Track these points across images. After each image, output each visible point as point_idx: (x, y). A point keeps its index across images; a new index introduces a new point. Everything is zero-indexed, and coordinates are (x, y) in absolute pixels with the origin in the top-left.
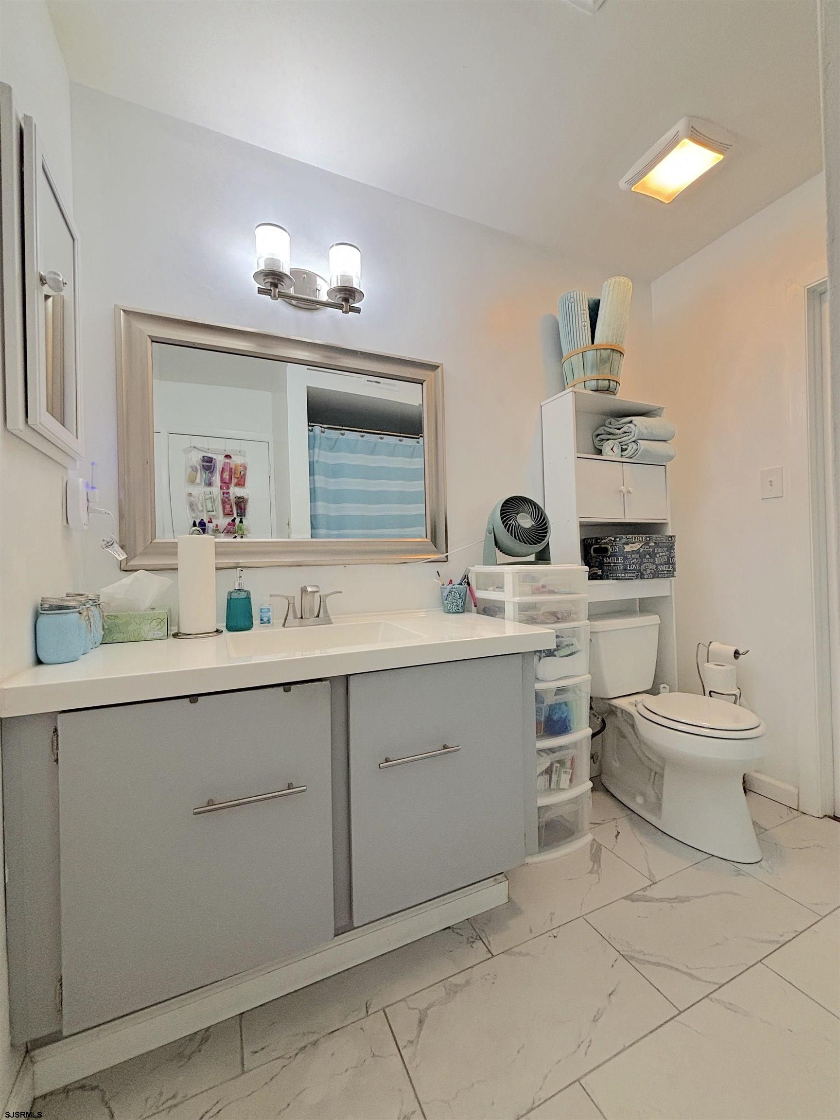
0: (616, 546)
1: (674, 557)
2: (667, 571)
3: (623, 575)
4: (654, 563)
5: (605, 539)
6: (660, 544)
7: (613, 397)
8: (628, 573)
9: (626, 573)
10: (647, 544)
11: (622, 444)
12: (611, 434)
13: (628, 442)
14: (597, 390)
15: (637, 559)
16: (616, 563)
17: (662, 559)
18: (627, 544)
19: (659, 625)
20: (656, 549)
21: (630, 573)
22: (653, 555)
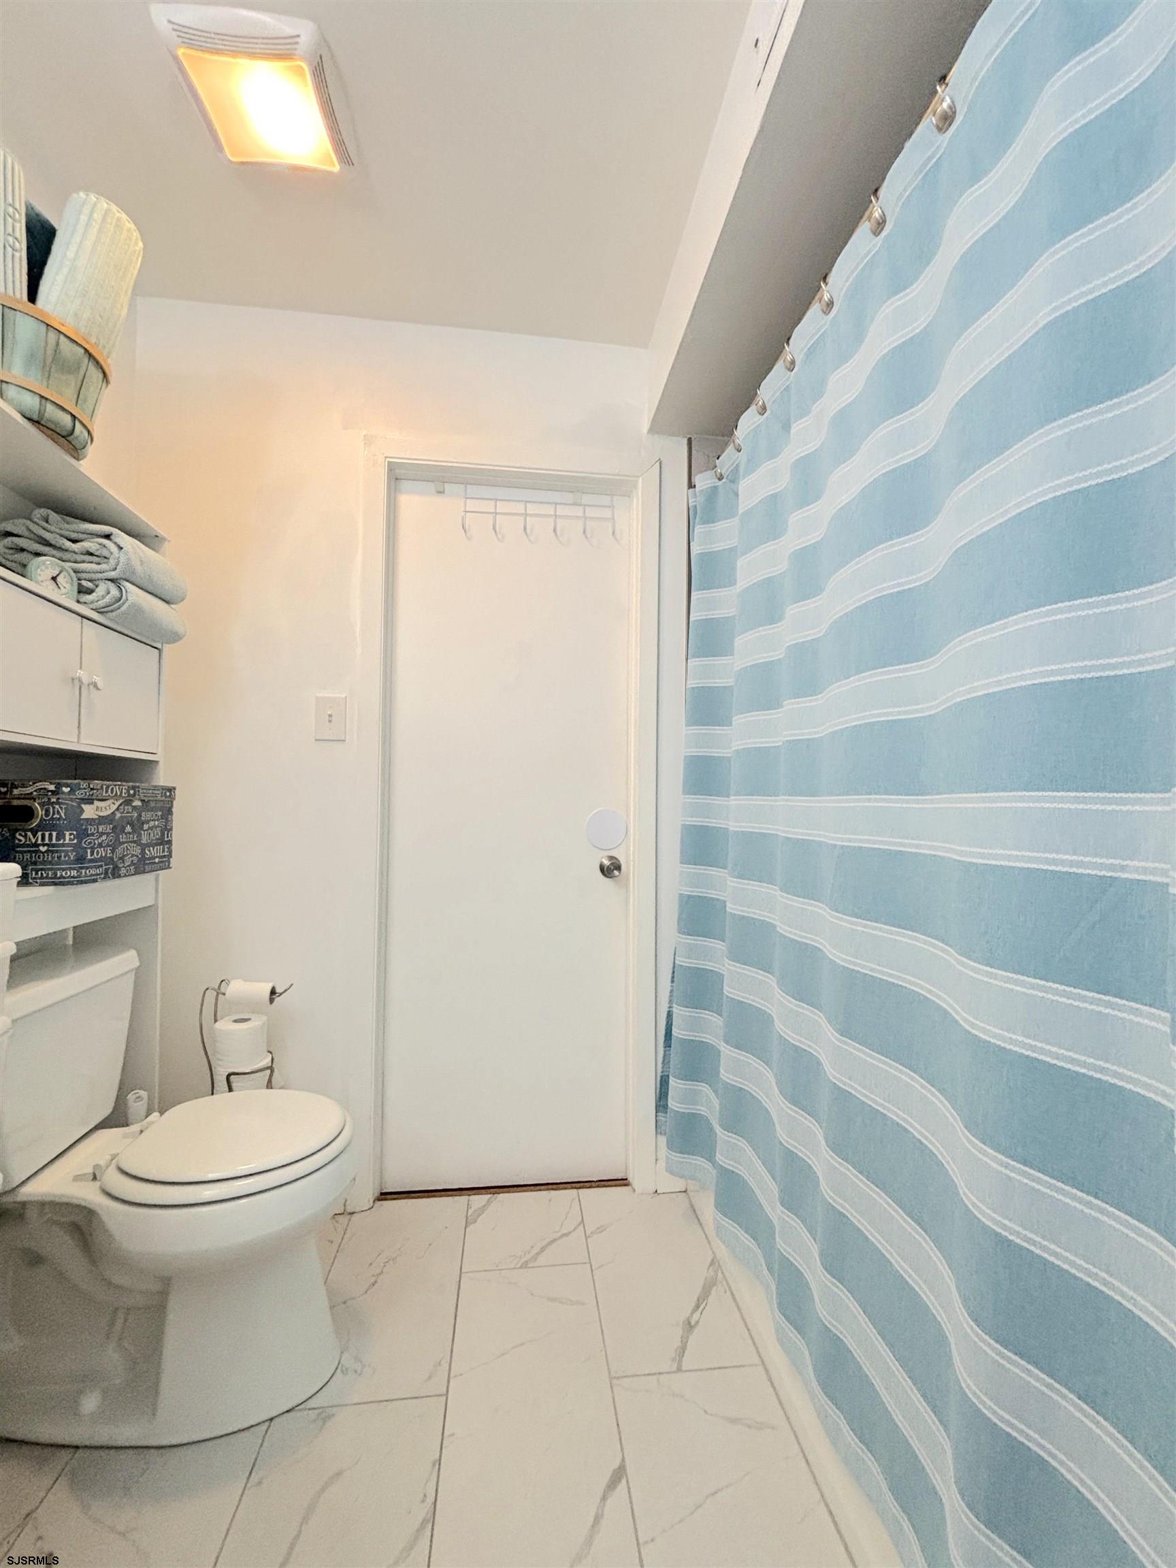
0: (58, 803)
1: (171, 829)
2: (160, 857)
3: (74, 873)
4: (137, 842)
5: (23, 786)
6: (152, 804)
7: (73, 461)
8: (87, 868)
9: (82, 868)
10: (128, 802)
11: (83, 575)
12: (49, 544)
13: (100, 576)
14: (38, 422)
15: (108, 834)
16: (53, 845)
17: (152, 835)
18: (90, 801)
19: (137, 969)
20: (143, 814)
21: (92, 867)
22: (137, 826)
